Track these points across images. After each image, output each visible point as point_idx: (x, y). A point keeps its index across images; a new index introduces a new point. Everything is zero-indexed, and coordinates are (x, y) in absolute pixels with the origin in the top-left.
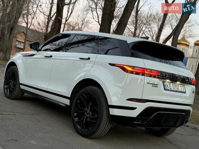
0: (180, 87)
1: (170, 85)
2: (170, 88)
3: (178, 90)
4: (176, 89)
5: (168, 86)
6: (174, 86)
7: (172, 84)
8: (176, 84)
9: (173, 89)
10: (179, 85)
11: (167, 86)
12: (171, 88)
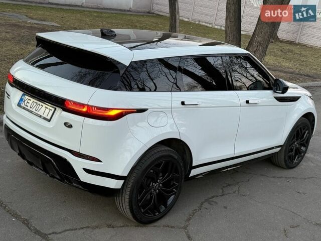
0: (44, 108)
1: (29, 101)
2: (26, 106)
3: (37, 112)
4: (34, 110)
5: (26, 102)
6: (35, 104)
7: (32, 100)
8: (39, 102)
9: (29, 108)
10: (44, 105)
11: (24, 101)
12: (28, 106)
